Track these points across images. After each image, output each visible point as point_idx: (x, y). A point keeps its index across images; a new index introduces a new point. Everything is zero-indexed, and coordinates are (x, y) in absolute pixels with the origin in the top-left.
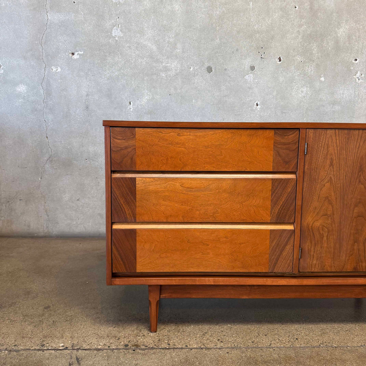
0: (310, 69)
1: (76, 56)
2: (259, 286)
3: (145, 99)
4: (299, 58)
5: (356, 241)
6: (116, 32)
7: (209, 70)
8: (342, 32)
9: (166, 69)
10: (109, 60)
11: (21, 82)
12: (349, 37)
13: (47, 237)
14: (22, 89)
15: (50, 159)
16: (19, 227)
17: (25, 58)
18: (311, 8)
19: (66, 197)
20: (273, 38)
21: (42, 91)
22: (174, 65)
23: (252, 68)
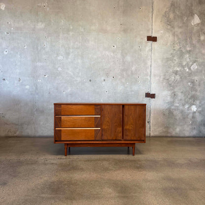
0: (123, 80)
1: (46, 76)
2: (93, 143)
3: (69, 90)
4: (119, 77)
5: (115, 132)
6: (60, 69)
7: (90, 81)
8: (133, 68)
9: (76, 81)
10: (57, 77)
11: (27, 85)
12: (136, 70)
13: (34, 137)
14: (27, 87)
15: (37, 110)
16: (25, 134)
17: (29, 77)
18: (123, 61)
19: (42, 123)
20: (111, 71)
21: (34, 88)
22: (79, 79)
23: (104, 80)
